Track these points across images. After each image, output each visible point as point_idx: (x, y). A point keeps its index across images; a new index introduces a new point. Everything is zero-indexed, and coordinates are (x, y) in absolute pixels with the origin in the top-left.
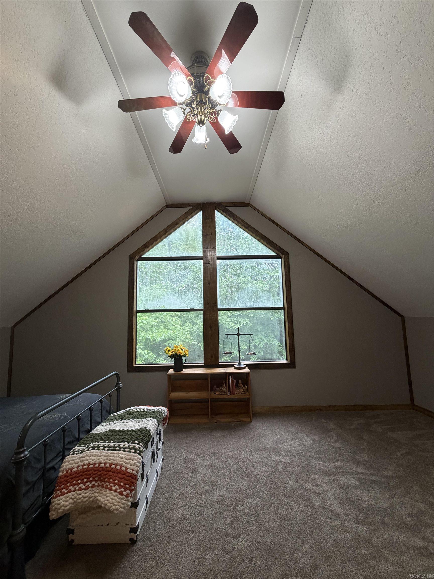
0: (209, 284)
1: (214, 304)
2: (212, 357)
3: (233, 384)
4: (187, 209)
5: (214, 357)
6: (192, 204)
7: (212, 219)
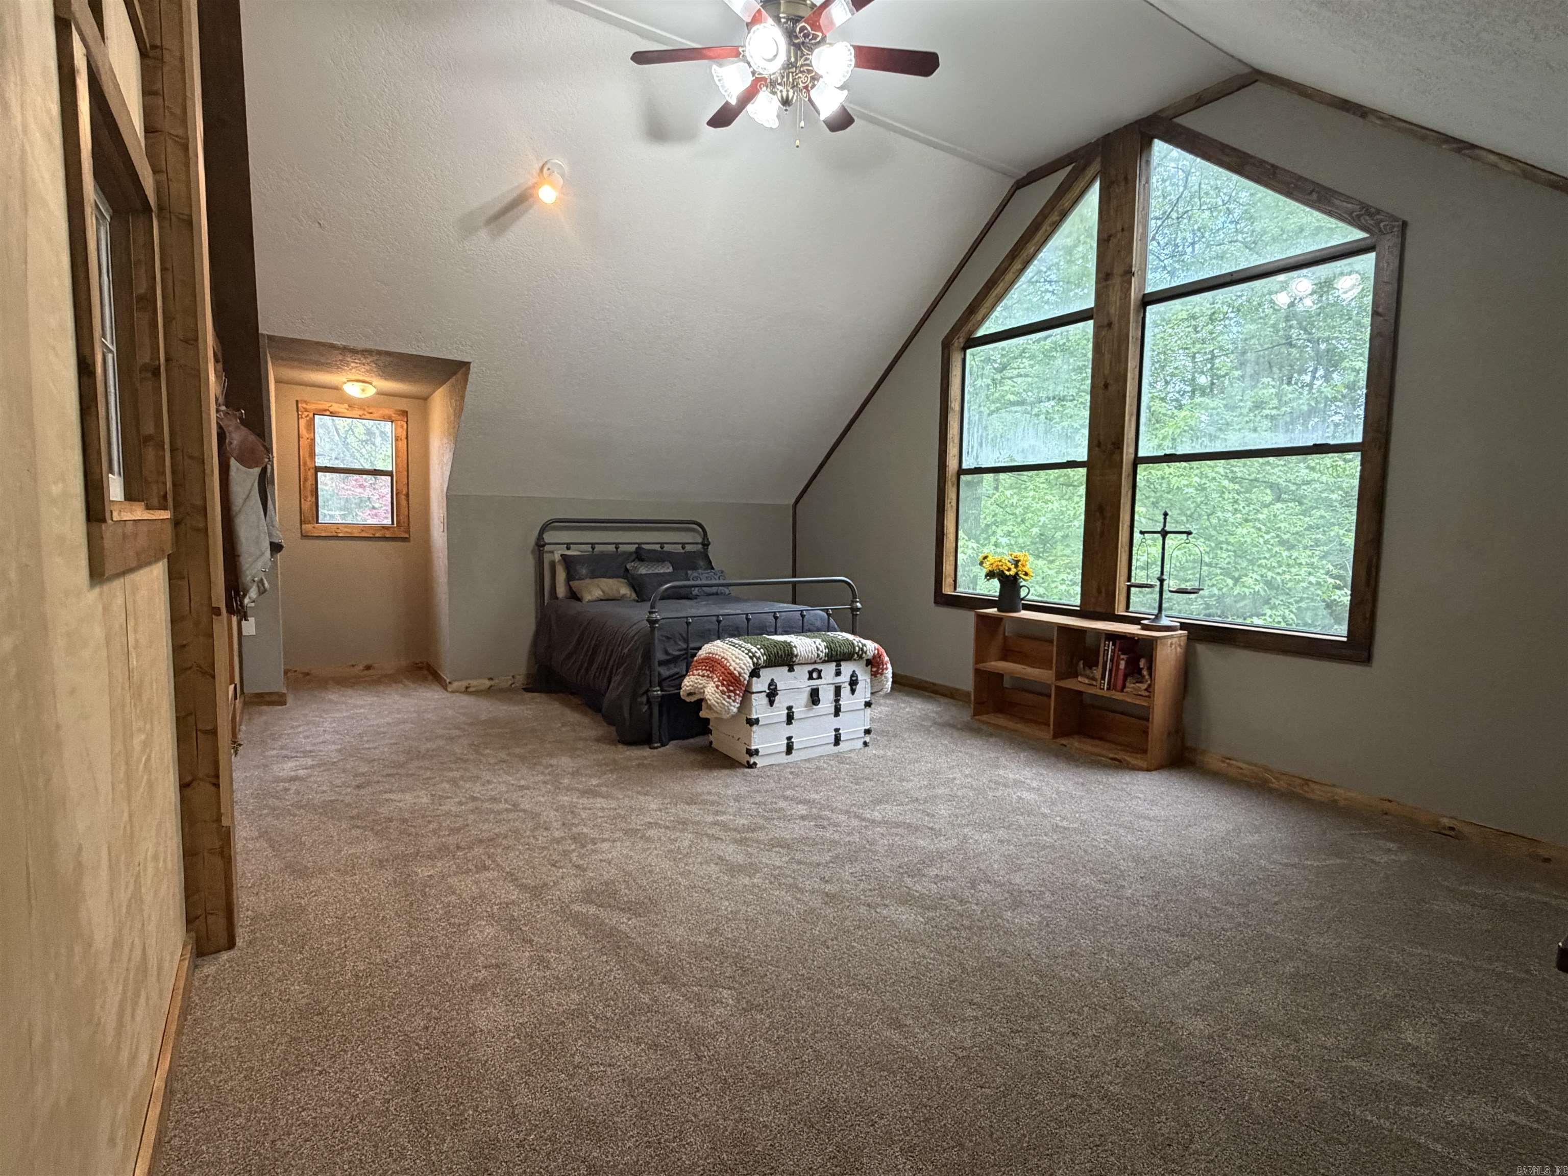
0: (1106, 386)
1: (1113, 444)
2: (1099, 592)
3: (1118, 664)
4: (1061, 176)
5: (1103, 595)
6: (1076, 151)
7: (1126, 179)
